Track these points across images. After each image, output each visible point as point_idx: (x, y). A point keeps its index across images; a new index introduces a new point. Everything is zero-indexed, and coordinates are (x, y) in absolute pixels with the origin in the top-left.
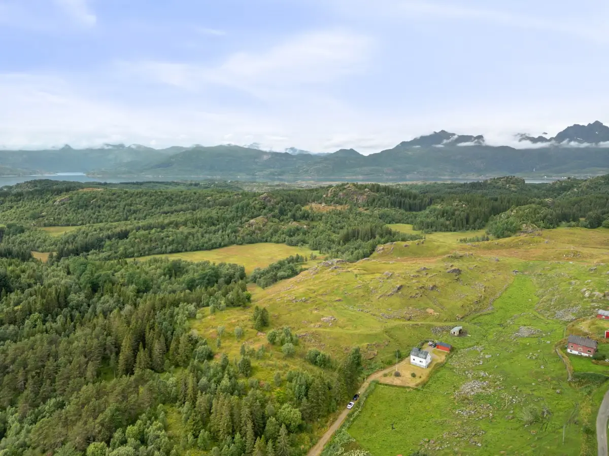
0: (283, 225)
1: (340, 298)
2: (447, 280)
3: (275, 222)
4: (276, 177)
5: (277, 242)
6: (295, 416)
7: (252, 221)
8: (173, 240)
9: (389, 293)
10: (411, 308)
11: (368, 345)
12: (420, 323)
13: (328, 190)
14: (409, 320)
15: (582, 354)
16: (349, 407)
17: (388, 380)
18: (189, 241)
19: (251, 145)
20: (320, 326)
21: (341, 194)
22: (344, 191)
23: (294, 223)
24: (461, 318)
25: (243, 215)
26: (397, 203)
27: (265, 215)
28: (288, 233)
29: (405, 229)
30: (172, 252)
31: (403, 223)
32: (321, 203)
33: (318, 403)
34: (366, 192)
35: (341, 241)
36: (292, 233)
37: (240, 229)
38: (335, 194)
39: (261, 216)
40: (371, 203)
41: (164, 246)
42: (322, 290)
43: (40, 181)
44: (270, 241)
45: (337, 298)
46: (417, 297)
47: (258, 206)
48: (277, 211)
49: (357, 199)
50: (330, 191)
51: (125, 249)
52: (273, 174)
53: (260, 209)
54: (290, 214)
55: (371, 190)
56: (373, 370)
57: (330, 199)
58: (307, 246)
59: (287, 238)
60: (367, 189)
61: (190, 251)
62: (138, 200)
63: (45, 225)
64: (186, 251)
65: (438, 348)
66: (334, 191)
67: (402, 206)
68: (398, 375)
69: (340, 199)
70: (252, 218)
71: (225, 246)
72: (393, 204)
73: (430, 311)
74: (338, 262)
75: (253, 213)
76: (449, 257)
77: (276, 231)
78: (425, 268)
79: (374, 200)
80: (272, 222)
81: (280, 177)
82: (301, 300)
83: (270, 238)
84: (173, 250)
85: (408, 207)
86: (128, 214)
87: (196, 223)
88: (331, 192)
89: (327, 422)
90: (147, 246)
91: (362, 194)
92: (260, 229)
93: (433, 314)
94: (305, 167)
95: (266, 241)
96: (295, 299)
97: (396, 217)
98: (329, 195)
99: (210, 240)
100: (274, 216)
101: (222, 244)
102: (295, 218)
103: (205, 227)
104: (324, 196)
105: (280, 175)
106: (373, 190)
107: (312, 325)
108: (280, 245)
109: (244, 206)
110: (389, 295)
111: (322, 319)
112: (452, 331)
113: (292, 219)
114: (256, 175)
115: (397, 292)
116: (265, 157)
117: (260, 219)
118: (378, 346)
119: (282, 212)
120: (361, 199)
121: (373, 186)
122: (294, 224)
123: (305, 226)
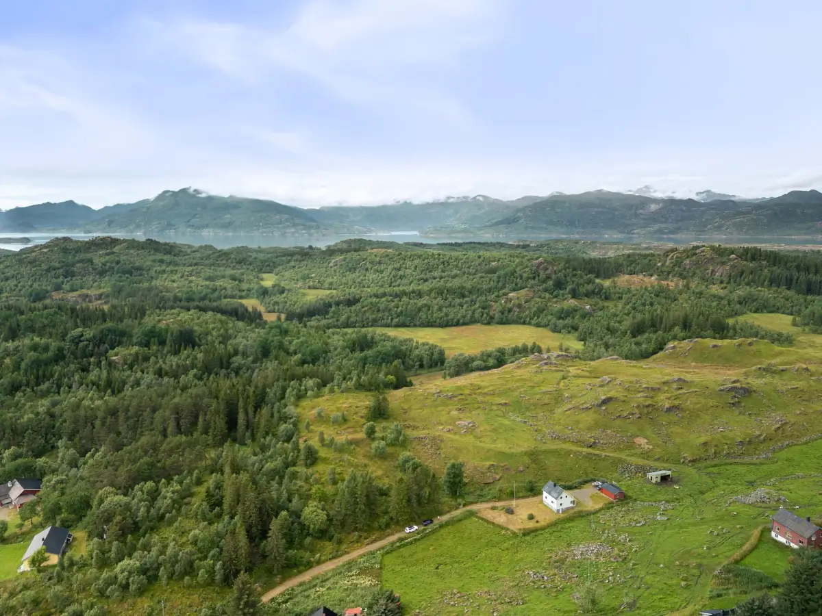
0: (556, 303)
1: (507, 402)
2: (711, 402)
3: (544, 298)
4: (665, 236)
5: (538, 325)
6: (317, 518)
7: (511, 295)
8: (402, 312)
9: (585, 406)
10: (609, 431)
11: (493, 465)
12: (603, 454)
13: (667, 256)
14: (590, 447)
15: (792, 544)
16: (408, 530)
17: (490, 515)
18: (421, 313)
19: (639, 190)
20: (449, 431)
21: (687, 261)
22: (694, 258)
23: (572, 301)
24: (690, 461)
25: (503, 287)
26: (784, 280)
27: (532, 287)
28: (558, 315)
29: (780, 322)
30: (398, 326)
31: (783, 313)
32: (652, 275)
33: (354, 512)
34: (730, 260)
35: (629, 332)
36: (563, 315)
37: (493, 304)
38: (678, 263)
39: (526, 289)
40: (737, 277)
41: (390, 318)
42: (491, 388)
43: (355, 241)
44: (529, 324)
45: (503, 402)
46: (630, 418)
47: (525, 275)
48: (551, 283)
49: (713, 271)
50: (670, 257)
51: (348, 318)
52: (660, 231)
53: (528, 278)
54: (569, 288)
55: (740, 257)
56: (481, 498)
57: (666, 270)
58: (576, 334)
59: (554, 320)
60: (733, 256)
61: (420, 326)
62: (408, 263)
63: (309, 288)
64: (415, 326)
65: (602, 492)
66: (677, 257)
67: (793, 285)
68: (510, 511)
69: (685, 269)
70: (514, 290)
71: (464, 324)
72: (774, 282)
73: (642, 441)
74: (559, 356)
75: (516, 285)
76: (760, 368)
77: (540, 311)
78: (680, 379)
79: (742, 273)
80: (540, 297)
81: (671, 236)
82: (447, 395)
83: (528, 319)
84: (400, 324)
85: (804, 287)
86: (393, 279)
87: (442, 294)
88: (671, 259)
89: (366, 538)
90: (371, 317)
91: (723, 263)
92: (519, 306)
93: (642, 446)
94: (718, 220)
95: (524, 323)
96: (439, 393)
97: (772, 302)
98: (667, 264)
99: (447, 315)
100: (546, 290)
101: (461, 321)
102: (574, 294)
103: (450, 299)
104: (659, 264)
105: (671, 232)
106: (744, 257)
107: (441, 427)
108: (540, 329)
109: (507, 274)
110: (583, 409)
111: (457, 423)
112: (649, 475)
113: (570, 296)
114: (633, 234)
115: (600, 406)
116: (653, 207)
117: (523, 292)
118: (505, 469)
119: (559, 285)
120: (720, 271)
121: (747, 250)
122: (572, 303)
123: (588, 307)
